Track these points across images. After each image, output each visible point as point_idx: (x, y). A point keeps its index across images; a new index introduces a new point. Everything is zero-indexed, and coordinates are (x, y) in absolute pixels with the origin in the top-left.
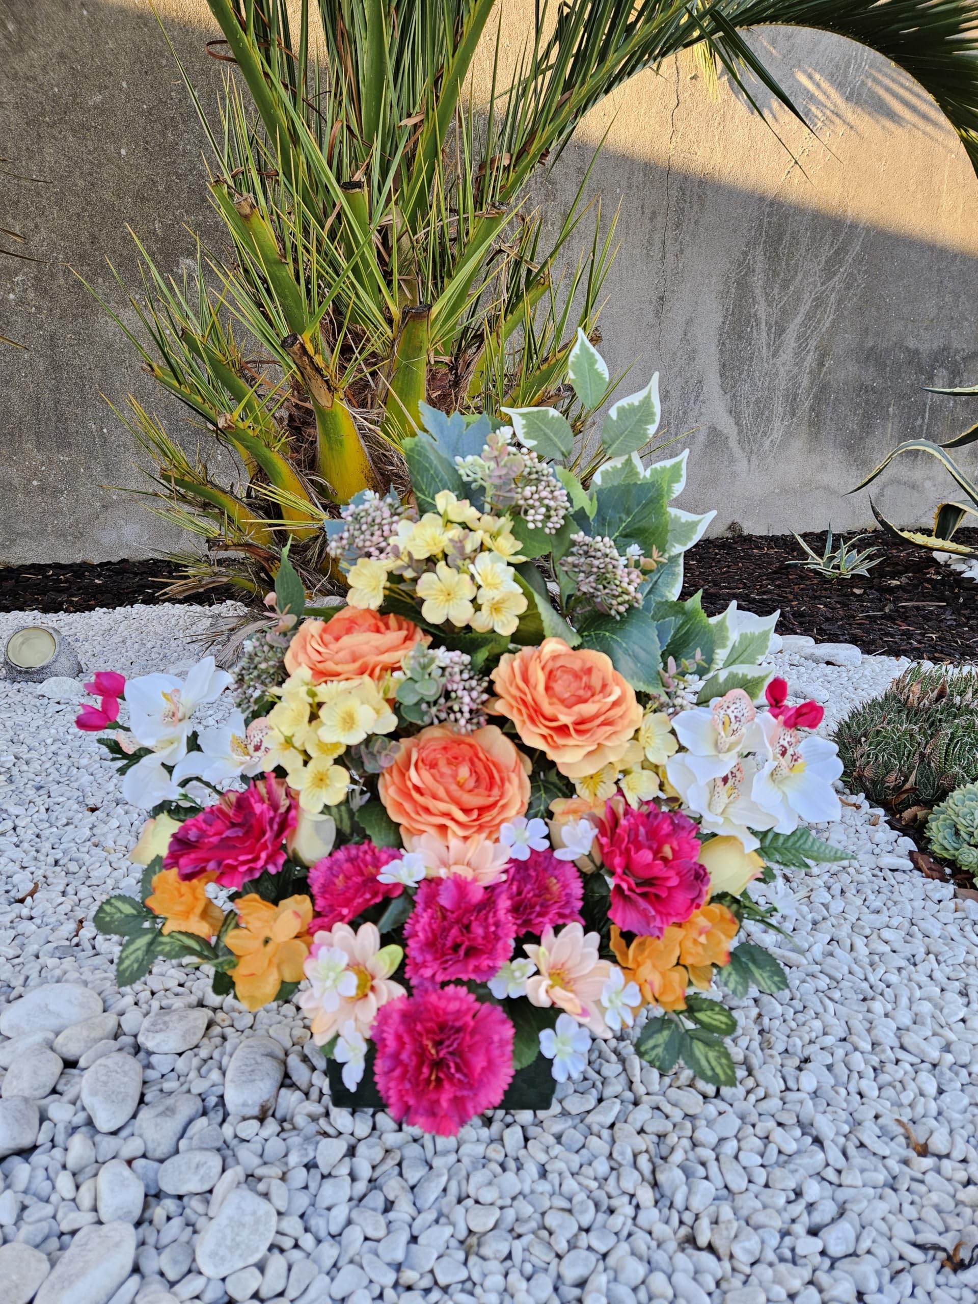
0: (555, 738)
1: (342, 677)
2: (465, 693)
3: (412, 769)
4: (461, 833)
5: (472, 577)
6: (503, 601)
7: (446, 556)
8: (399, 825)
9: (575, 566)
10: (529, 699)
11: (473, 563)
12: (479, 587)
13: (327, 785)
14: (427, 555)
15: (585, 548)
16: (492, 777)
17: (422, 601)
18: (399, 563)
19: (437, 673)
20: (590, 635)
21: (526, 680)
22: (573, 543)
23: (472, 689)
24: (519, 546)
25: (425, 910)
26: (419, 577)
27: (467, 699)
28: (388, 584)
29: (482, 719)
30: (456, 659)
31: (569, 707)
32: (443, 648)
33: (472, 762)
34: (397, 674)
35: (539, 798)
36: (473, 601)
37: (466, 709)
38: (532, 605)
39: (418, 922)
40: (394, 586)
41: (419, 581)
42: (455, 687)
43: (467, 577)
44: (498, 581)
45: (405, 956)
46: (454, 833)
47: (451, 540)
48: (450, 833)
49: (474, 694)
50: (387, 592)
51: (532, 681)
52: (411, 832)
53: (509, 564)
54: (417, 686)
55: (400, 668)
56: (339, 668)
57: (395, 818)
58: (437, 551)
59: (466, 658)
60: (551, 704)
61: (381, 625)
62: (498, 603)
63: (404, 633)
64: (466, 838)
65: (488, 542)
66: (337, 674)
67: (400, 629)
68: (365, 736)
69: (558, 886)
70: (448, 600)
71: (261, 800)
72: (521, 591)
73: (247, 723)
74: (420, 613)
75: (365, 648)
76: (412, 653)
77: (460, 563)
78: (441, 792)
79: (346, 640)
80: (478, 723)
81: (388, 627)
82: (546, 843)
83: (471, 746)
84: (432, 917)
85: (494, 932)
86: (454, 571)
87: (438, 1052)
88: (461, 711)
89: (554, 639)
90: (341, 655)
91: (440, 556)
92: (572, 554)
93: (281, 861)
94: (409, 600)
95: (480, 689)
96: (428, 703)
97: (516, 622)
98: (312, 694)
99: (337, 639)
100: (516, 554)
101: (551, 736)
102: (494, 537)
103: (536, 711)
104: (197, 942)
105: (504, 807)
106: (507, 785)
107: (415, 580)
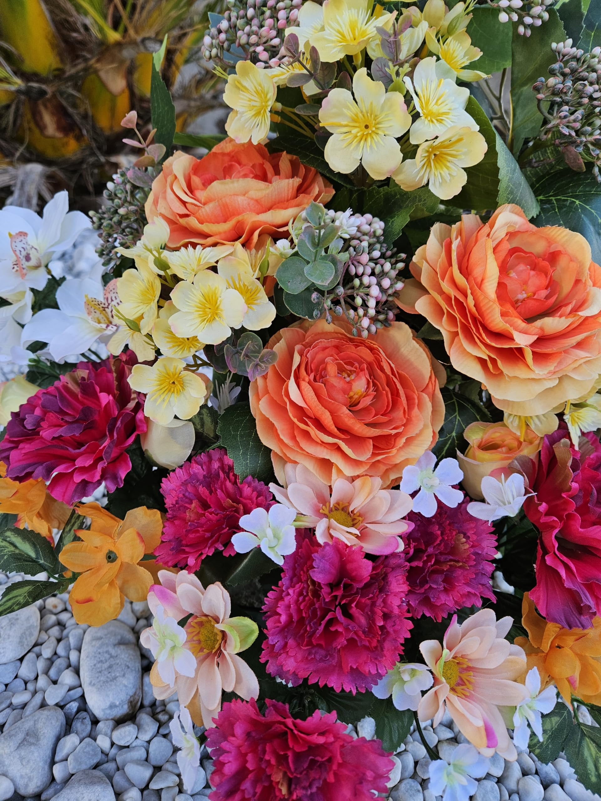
0: (499, 363)
1: (210, 240)
2: (374, 280)
3: (292, 383)
4: (349, 471)
5: (408, 99)
6: (450, 144)
7: (368, 62)
8: (268, 451)
9: (555, 93)
10: (471, 302)
11: (411, 74)
12: (416, 116)
13: (179, 392)
14: (340, 56)
15: (574, 64)
16: (395, 394)
17: (327, 135)
18: (298, 70)
19: (335, 245)
20: (549, 202)
21: (465, 271)
22: (554, 56)
23: (383, 274)
24: (478, 54)
25: (292, 586)
26: (324, 95)
27: (375, 291)
28: (279, 106)
29: (391, 315)
30: (366, 228)
31: (530, 319)
32: (349, 212)
33: (372, 374)
34: (283, 244)
35: (452, 422)
36: (403, 140)
37: (372, 303)
38: (491, 153)
39: (282, 599)
40: (288, 110)
41: (324, 102)
42: (360, 270)
43: (399, 98)
44: (443, 109)
45: (262, 637)
46: (339, 471)
47: (380, 30)
48: (334, 470)
49: (386, 283)
50: (278, 119)
51: (477, 272)
52: (284, 460)
53: (461, 83)
54: (307, 268)
55: (286, 235)
56: (205, 228)
57: (266, 441)
58: (355, 51)
59: (379, 226)
60: (503, 314)
61: (268, 167)
62: (443, 146)
63: (297, 181)
64: (353, 479)
65: (433, 45)
66: (206, 236)
67: (294, 174)
68: (229, 333)
69: (467, 546)
70: (364, 138)
71: (107, 390)
72: (478, 128)
73: (106, 279)
74: (322, 154)
75: (241, 201)
76: (304, 214)
77: (392, 69)
78: (327, 419)
79: (217, 187)
80: (386, 320)
81: (277, 172)
82: (459, 496)
83: (371, 349)
84: (300, 594)
85: (382, 628)
86: (380, 85)
87: (290, 792)
88: (365, 305)
89: (509, 207)
90: (207, 209)
91: (359, 60)
92: (552, 73)
93: (123, 475)
94: (307, 132)
95: (393, 273)
96: (322, 293)
97: (463, 179)
98: (163, 265)
99: (207, 183)
100: (472, 66)
101: (494, 361)
102: (441, 37)
103: (474, 319)
104: (34, 545)
105: (409, 441)
106: (416, 411)
107: (318, 100)
